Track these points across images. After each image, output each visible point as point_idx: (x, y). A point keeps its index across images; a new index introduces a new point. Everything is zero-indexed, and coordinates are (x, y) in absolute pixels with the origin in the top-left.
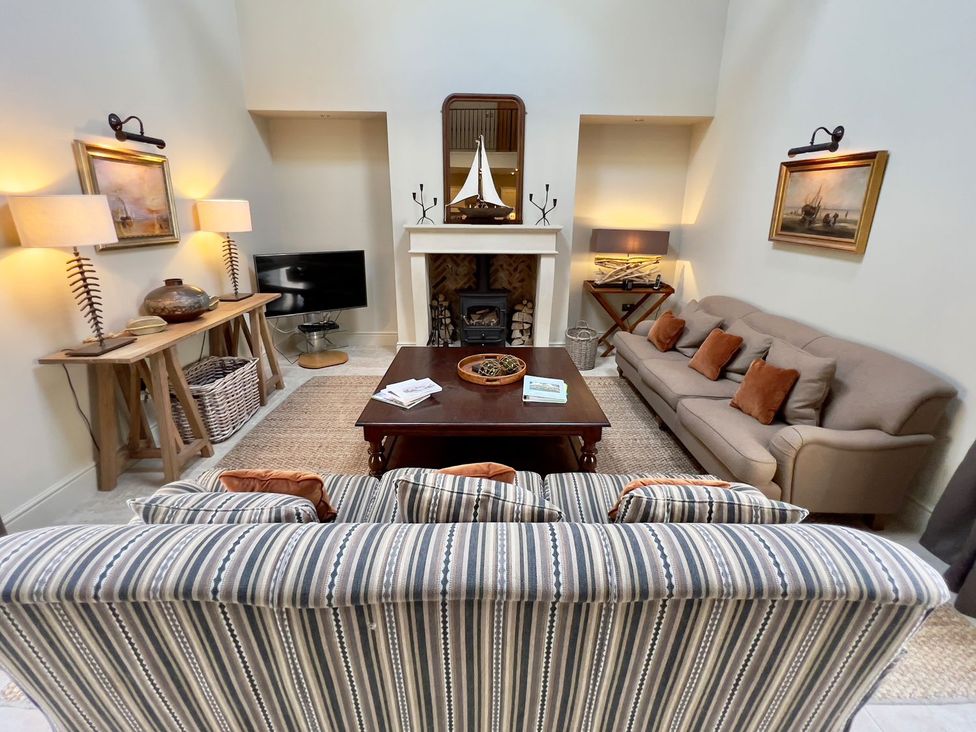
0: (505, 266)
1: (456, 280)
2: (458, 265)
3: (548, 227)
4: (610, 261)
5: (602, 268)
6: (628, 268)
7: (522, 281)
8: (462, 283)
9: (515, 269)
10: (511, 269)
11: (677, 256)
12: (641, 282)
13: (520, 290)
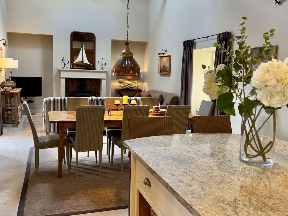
0: (89, 84)
1: (72, 88)
2: (73, 83)
3: (103, 71)
4: (123, 82)
5: (121, 85)
6: (129, 84)
7: (95, 89)
8: (75, 89)
9: (93, 85)
10: (91, 85)
11: (143, 81)
12: (133, 89)
13: (94, 92)
